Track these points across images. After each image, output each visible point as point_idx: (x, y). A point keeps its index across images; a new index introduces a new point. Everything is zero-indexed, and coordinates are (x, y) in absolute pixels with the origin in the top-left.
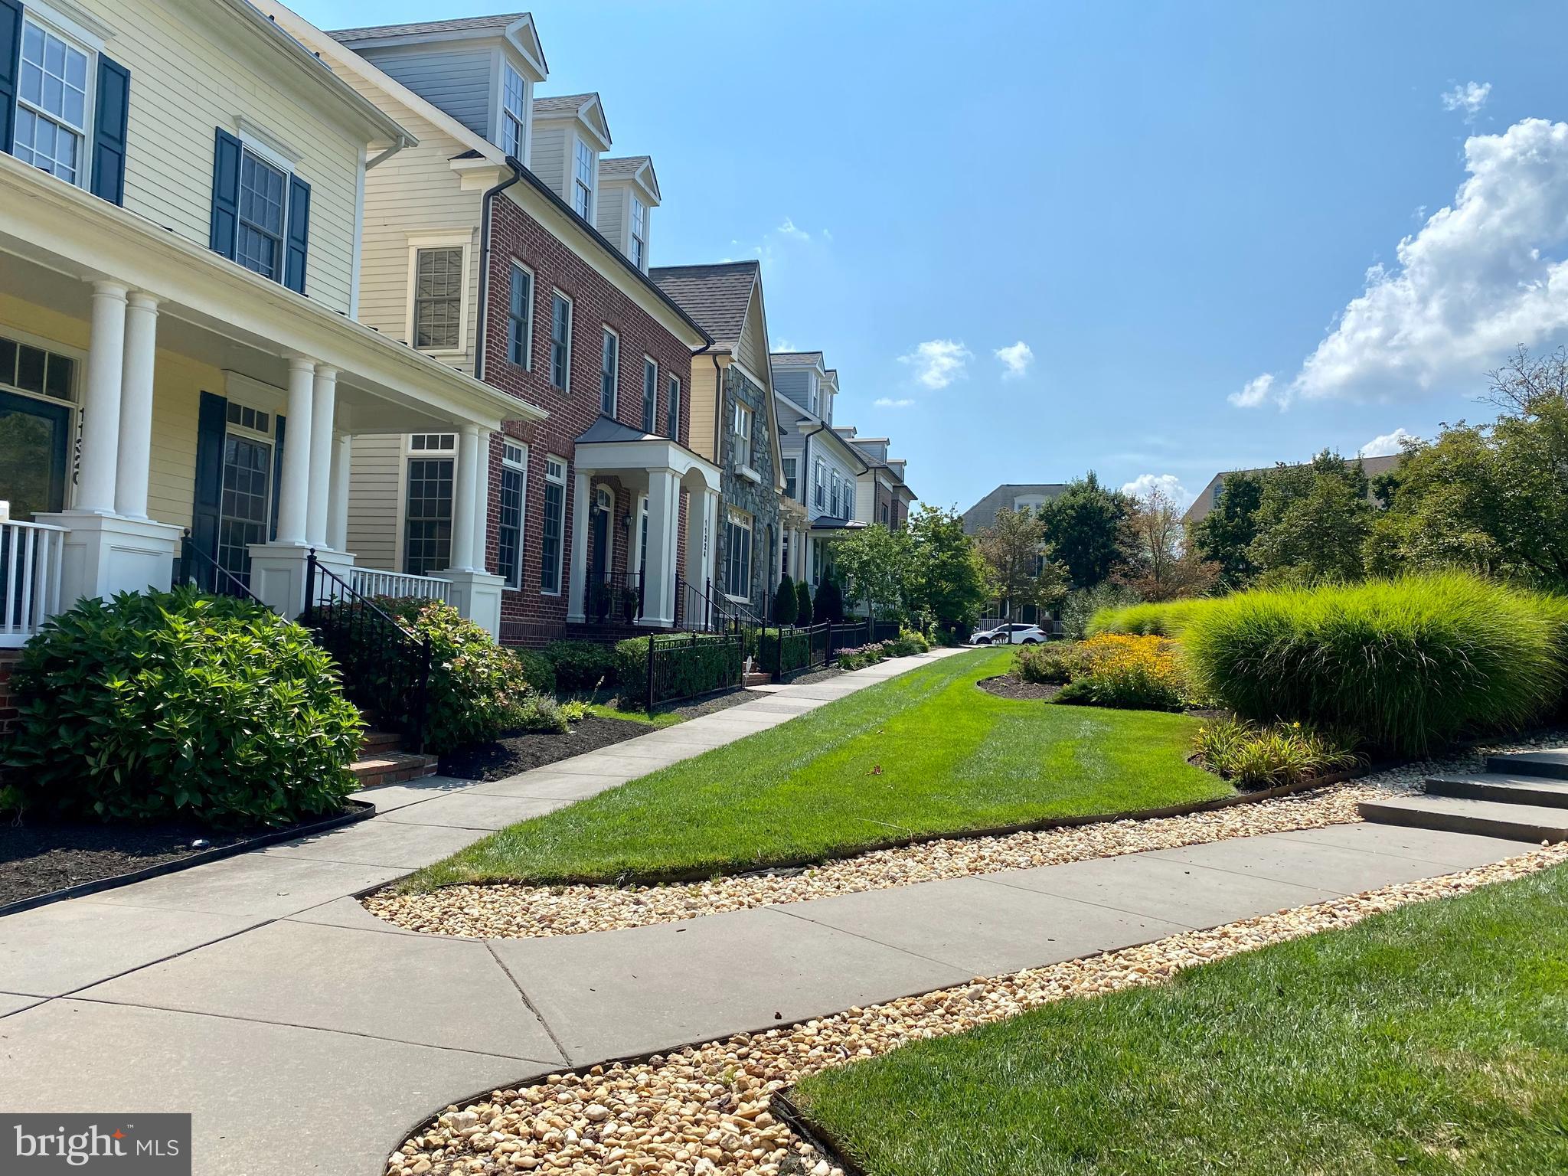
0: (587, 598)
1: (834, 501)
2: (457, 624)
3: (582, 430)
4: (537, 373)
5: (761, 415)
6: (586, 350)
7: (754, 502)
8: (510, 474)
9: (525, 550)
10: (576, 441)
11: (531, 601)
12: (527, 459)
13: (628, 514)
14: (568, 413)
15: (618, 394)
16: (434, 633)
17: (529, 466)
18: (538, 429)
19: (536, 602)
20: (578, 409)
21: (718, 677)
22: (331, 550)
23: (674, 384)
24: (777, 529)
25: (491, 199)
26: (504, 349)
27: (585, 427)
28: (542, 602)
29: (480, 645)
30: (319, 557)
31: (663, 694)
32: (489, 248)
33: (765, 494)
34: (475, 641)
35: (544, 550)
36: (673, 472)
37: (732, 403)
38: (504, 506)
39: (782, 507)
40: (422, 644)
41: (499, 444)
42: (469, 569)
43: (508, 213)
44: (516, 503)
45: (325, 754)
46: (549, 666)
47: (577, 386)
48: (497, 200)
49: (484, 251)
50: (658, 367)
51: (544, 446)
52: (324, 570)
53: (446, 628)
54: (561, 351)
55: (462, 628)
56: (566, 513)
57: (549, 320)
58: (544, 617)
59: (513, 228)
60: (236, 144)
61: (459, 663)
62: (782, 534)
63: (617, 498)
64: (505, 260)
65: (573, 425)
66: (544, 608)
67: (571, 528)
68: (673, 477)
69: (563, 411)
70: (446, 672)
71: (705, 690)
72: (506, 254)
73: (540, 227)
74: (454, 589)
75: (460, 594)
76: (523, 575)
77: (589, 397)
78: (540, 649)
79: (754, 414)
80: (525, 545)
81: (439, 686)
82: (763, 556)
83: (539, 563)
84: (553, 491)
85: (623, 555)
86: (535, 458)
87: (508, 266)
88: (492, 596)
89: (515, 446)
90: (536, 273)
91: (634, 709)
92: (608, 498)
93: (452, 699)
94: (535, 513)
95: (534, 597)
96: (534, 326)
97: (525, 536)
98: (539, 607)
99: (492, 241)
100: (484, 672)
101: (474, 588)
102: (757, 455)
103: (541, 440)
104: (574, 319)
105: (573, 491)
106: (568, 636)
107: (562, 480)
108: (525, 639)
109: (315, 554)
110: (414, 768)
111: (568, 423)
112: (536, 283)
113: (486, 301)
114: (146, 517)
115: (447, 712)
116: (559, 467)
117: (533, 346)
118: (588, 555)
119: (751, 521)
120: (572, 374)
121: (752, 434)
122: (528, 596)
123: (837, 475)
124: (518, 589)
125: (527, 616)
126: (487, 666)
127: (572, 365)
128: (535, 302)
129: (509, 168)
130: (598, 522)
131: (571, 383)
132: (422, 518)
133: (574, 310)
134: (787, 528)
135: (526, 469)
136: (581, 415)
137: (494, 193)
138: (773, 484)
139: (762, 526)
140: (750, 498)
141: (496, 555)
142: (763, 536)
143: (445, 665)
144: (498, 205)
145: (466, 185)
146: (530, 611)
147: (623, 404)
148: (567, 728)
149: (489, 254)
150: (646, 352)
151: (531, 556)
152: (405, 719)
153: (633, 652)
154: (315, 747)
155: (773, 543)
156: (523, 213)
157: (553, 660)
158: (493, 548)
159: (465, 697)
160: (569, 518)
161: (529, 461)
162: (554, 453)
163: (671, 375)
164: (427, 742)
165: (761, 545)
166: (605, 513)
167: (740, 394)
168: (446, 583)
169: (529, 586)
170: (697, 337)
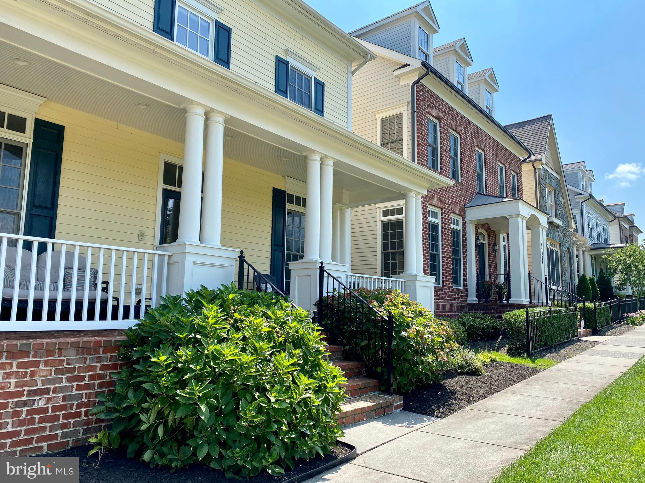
0: (478, 290)
1: (599, 236)
2: (409, 305)
3: (469, 201)
4: (444, 172)
5: (559, 191)
6: (468, 160)
7: (559, 236)
8: (432, 225)
9: (443, 265)
10: (466, 206)
11: (448, 292)
12: (441, 217)
13: (495, 244)
14: (461, 193)
15: (486, 182)
16: (395, 311)
17: (442, 220)
18: (446, 201)
19: (451, 292)
20: (466, 190)
21: (565, 333)
22: (335, 263)
23: (514, 177)
24: (572, 250)
25: (415, 85)
26: (426, 161)
27: (470, 199)
28: (453, 292)
29: (424, 318)
30: (326, 267)
31: (536, 346)
32: (416, 110)
33: (565, 232)
34: (422, 316)
35: (453, 264)
36: (523, 217)
37: (544, 185)
38: (430, 242)
39: (574, 239)
40: (387, 319)
41: (426, 209)
42: (414, 273)
43: (424, 92)
44: (437, 240)
45: (314, 411)
46: (462, 328)
47: (465, 178)
48: (418, 86)
49: (413, 112)
50: (505, 168)
51: (449, 210)
52: (329, 274)
53: (402, 308)
54: (455, 162)
55: (412, 307)
56: (463, 244)
57: (448, 145)
58: (455, 300)
59: (427, 100)
60: (286, 63)
61: (412, 332)
62: (575, 254)
63: (489, 236)
64: (424, 116)
65: (463, 198)
66: (455, 295)
67: (466, 252)
68: (522, 219)
69: (458, 192)
70: (403, 339)
71: (560, 341)
72: (424, 113)
73: (441, 99)
74: (407, 284)
75: (410, 288)
76: (443, 278)
77: (471, 184)
78: (455, 318)
79: (555, 191)
80: (443, 262)
81: (400, 347)
82: (567, 265)
83: (450, 271)
84: (455, 233)
85: (494, 266)
86: (445, 216)
87: (426, 119)
88: (429, 288)
89: (434, 211)
90: (440, 122)
91: (520, 355)
92: (484, 236)
93: (409, 357)
94: (447, 245)
95: (449, 289)
96: (440, 149)
97: (442, 257)
98: (452, 295)
99: (417, 107)
100: (429, 337)
101: (418, 284)
102: (559, 212)
103: (447, 207)
104: (461, 145)
105: (466, 233)
106: (469, 310)
107: (460, 227)
108: (447, 312)
109: (323, 265)
110: (387, 406)
111: (461, 198)
112: (440, 127)
113: (416, 137)
114: (220, 245)
115: (407, 365)
116: (457, 221)
117: (441, 159)
118: (476, 266)
119: (558, 246)
120: (461, 173)
121: (555, 201)
122: (446, 289)
123: (599, 222)
124: (441, 285)
125: (446, 300)
126: (431, 333)
127: (461, 168)
128: (441, 137)
129: (423, 68)
130: (480, 248)
131: (461, 177)
132: (389, 251)
133: (460, 140)
134: (577, 250)
135: (441, 222)
136: (467, 194)
137: (417, 82)
138: (568, 227)
139: (565, 248)
140: (557, 234)
141: (428, 267)
142: (566, 254)
143: (403, 333)
144: (419, 89)
145: (402, 83)
146: (448, 297)
147: (489, 187)
148: (484, 372)
149: (416, 113)
150: (498, 160)
151: (446, 268)
152: (379, 370)
153: (515, 320)
154: (306, 405)
155: (571, 258)
156: (432, 92)
157: (463, 324)
158: (426, 264)
159: (417, 355)
160: (465, 247)
161: (442, 218)
162: (454, 213)
163: (512, 172)
164: (395, 386)
165: (565, 259)
166: (483, 244)
167: (548, 181)
168: (402, 282)
169: (446, 284)
170: (523, 152)
